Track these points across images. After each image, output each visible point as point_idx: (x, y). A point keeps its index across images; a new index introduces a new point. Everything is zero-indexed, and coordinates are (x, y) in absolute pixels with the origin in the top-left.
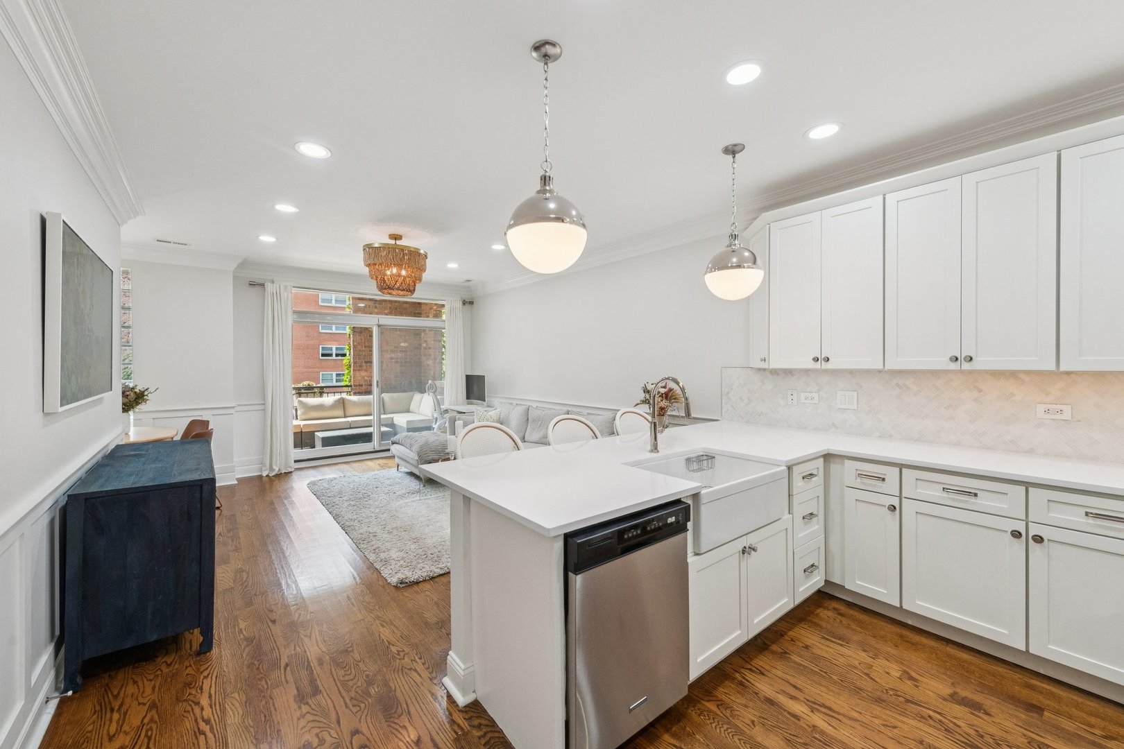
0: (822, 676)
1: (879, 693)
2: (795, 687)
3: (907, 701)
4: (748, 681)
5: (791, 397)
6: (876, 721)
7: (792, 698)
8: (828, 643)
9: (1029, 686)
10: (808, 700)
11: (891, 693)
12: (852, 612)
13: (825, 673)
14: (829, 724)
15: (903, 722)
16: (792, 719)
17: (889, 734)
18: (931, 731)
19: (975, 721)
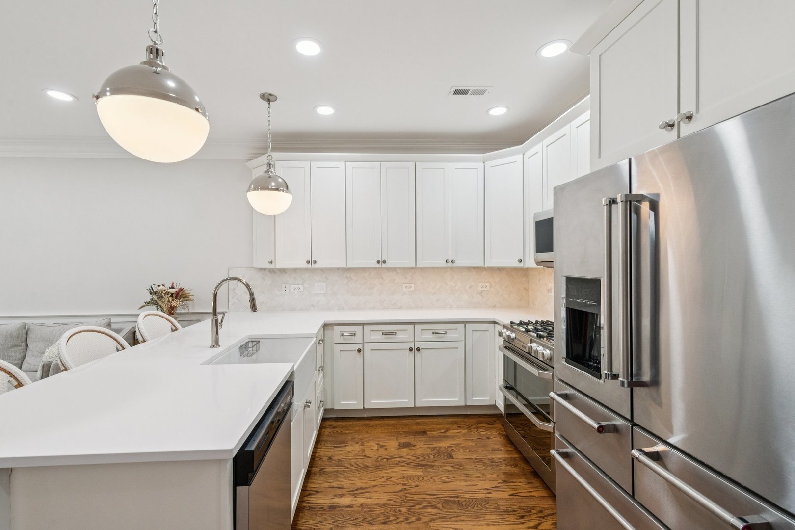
0: (347, 471)
1: (375, 463)
2: (339, 488)
3: (388, 459)
4: (313, 503)
5: (284, 289)
6: (383, 480)
7: (342, 496)
8: (338, 449)
9: (418, 424)
10: (350, 491)
11: (379, 459)
12: (339, 423)
13: (348, 468)
14: (367, 498)
15: (392, 472)
16: (349, 509)
17: (391, 483)
18: (403, 469)
19: (413, 452)
